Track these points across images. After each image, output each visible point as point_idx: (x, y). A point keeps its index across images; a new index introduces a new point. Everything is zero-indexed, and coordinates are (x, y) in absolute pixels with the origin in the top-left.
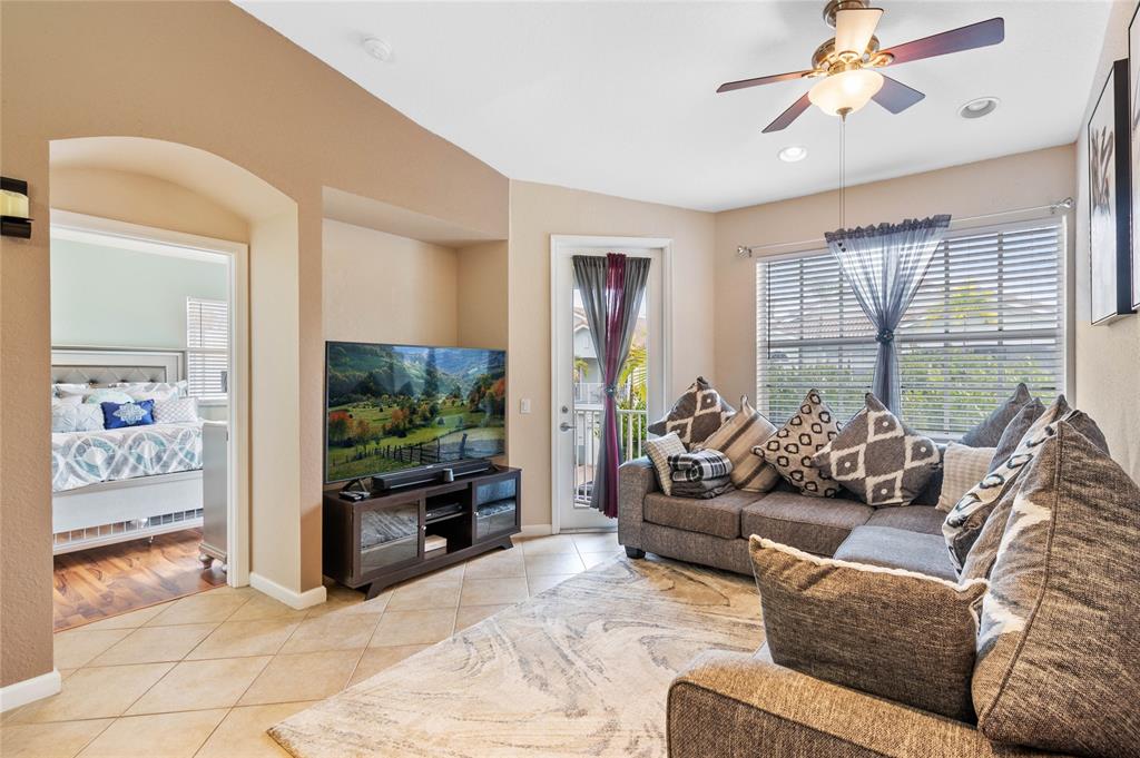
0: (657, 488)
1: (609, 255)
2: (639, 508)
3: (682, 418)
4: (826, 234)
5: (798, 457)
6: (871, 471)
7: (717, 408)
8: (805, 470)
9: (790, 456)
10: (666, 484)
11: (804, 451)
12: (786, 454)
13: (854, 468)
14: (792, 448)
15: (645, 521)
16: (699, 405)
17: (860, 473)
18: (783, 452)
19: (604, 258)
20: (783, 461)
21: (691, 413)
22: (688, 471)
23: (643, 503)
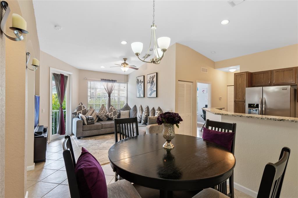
0: (84, 124)
1: (61, 74)
2: (82, 129)
3: (80, 111)
4: (101, 79)
5: (104, 115)
6: (114, 116)
7: (85, 108)
8: (104, 117)
10: (86, 123)
11: (105, 114)
13: (112, 115)
15: (83, 131)
16: (82, 108)
17: (113, 116)
19: (60, 75)
20: (102, 116)
21: (81, 110)
22: (91, 120)
23: (83, 127)
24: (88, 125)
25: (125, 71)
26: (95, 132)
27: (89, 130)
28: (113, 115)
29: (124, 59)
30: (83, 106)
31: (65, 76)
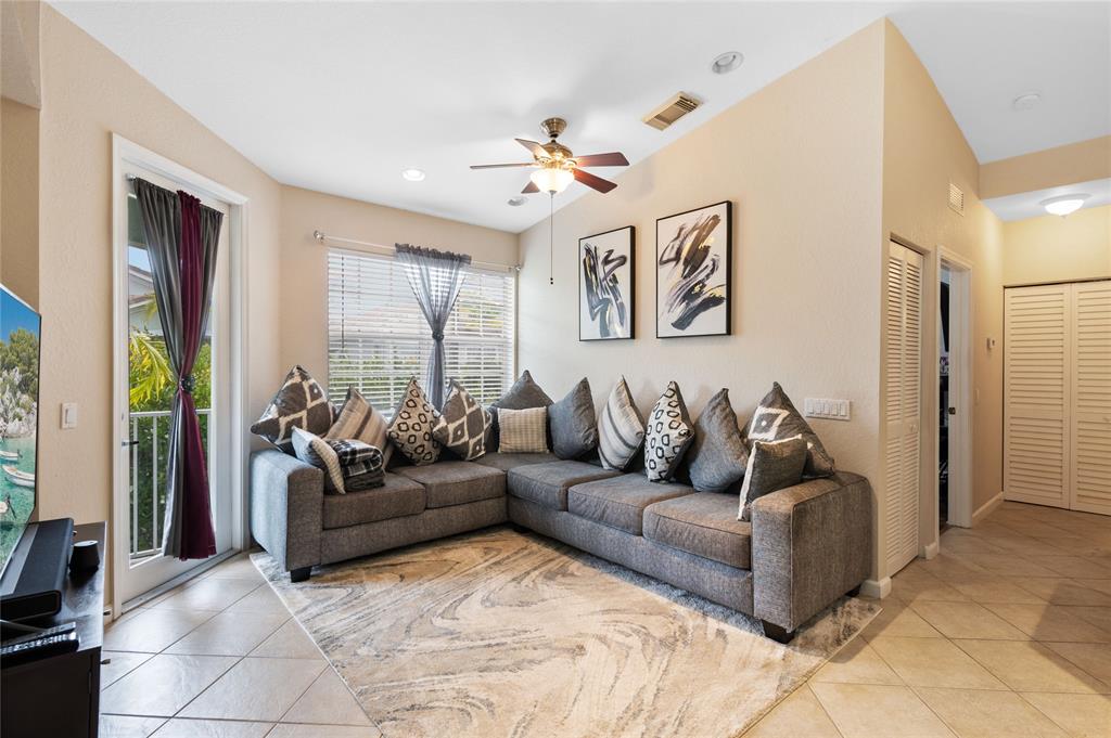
0: (329, 490)
1: (181, 193)
2: (319, 518)
3: (295, 412)
4: (396, 245)
5: (422, 433)
6: (472, 436)
7: (324, 399)
8: (425, 443)
9: (417, 434)
10: (338, 482)
11: (425, 427)
12: (413, 432)
13: (462, 436)
14: (417, 427)
15: (324, 529)
16: (308, 396)
17: (466, 438)
18: (412, 432)
19: (174, 197)
20: (412, 439)
21: (302, 406)
22: (366, 462)
23: (323, 510)
24: (353, 497)
25: (553, 192)
26: (391, 531)
27: (360, 524)
28: (466, 432)
29: (549, 123)
30: (312, 388)
31: (207, 209)
